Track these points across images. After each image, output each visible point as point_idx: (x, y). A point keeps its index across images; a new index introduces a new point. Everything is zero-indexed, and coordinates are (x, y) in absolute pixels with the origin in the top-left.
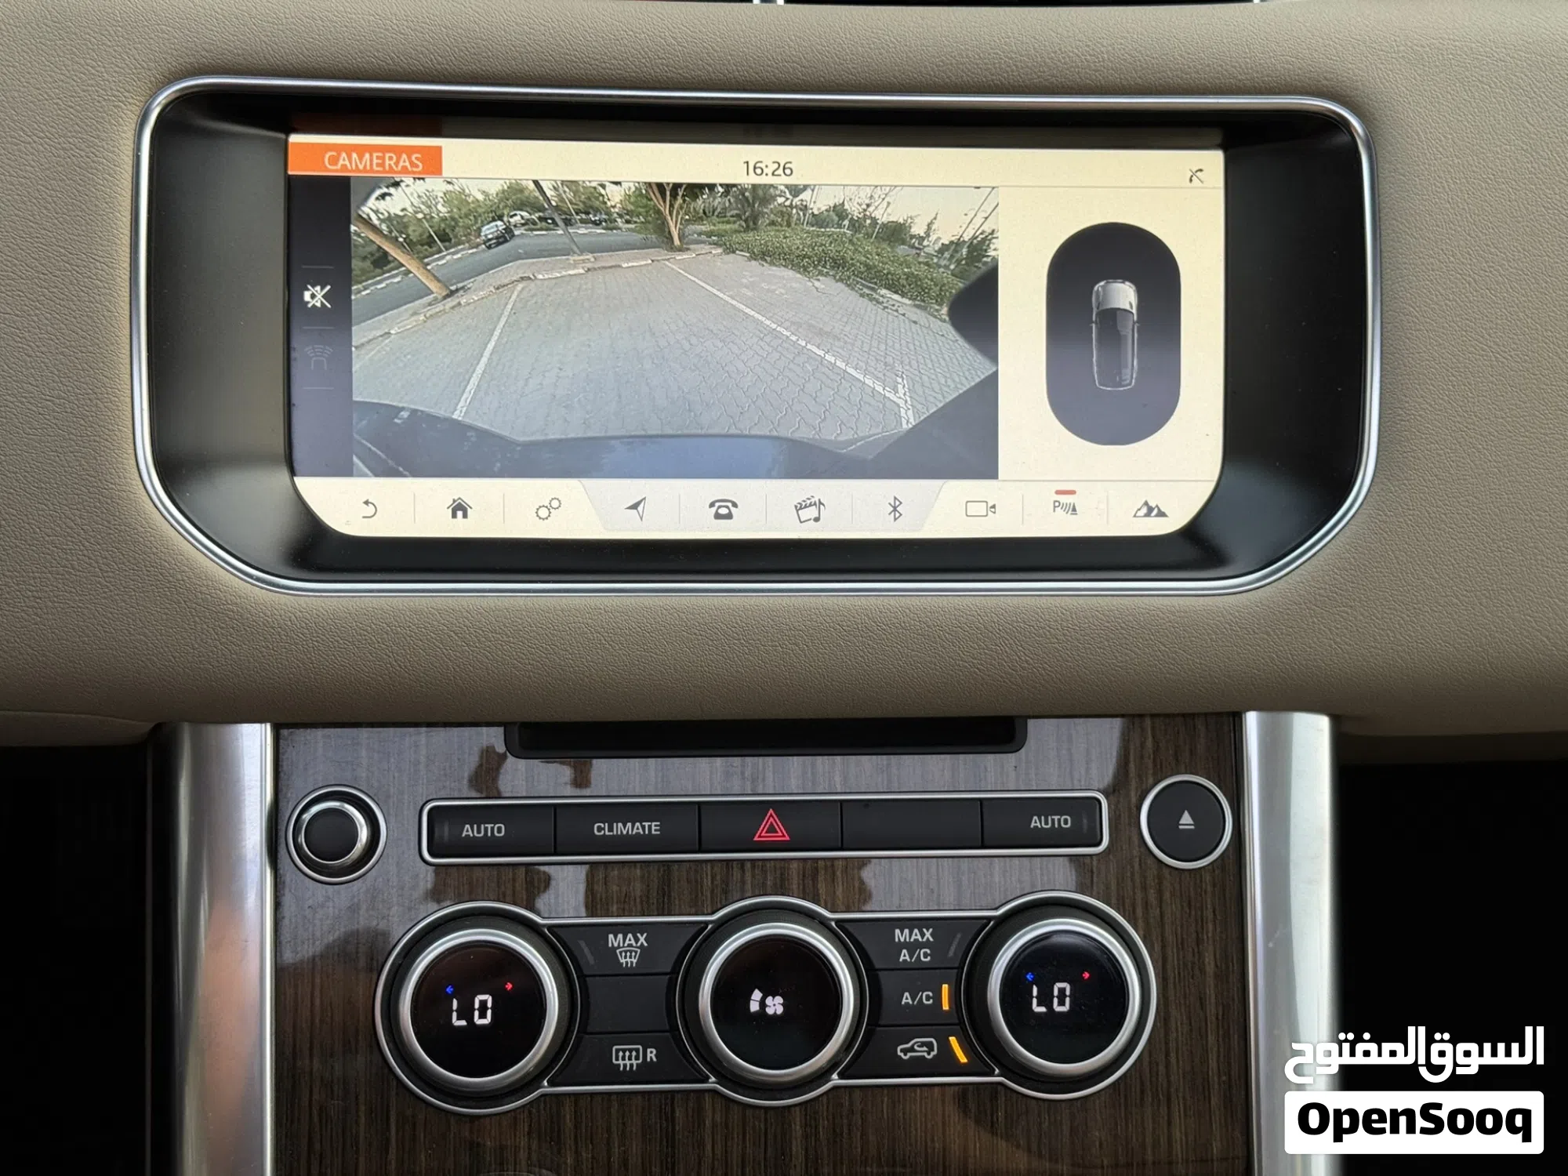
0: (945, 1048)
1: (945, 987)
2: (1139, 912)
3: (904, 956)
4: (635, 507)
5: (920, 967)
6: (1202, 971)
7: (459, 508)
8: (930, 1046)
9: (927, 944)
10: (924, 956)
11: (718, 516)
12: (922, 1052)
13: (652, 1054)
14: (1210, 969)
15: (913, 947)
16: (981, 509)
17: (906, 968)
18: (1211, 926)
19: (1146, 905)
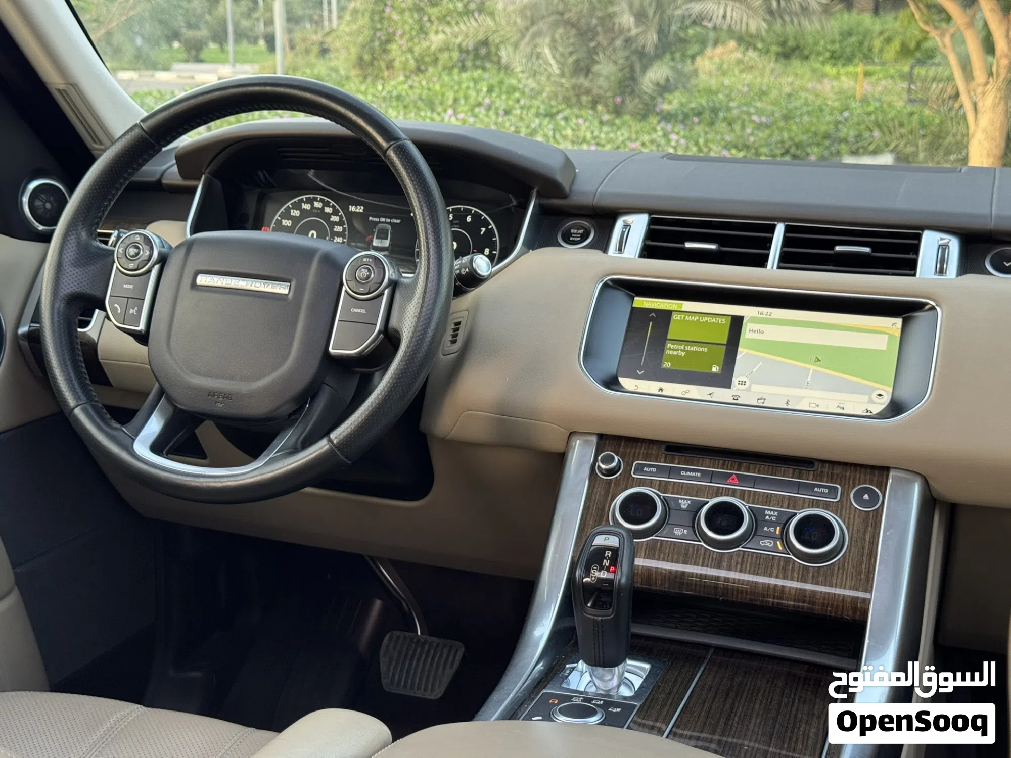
0: (776, 544)
1: (778, 528)
2: (847, 520)
3: (767, 518)
4: (710, 394)
5: (771, 521)
6: (865, 540)
7: (661, 390)
8: (771, 543)
9: (775, 516)
10: (774, 519)
11: (734, 399)
12: (768, 544)
13: (686, 532)
14: (868, 539)
15: (770, 516)
16: (814, 405)
17: (768, 521)
18: (870, 528)
19: (849, 518)
